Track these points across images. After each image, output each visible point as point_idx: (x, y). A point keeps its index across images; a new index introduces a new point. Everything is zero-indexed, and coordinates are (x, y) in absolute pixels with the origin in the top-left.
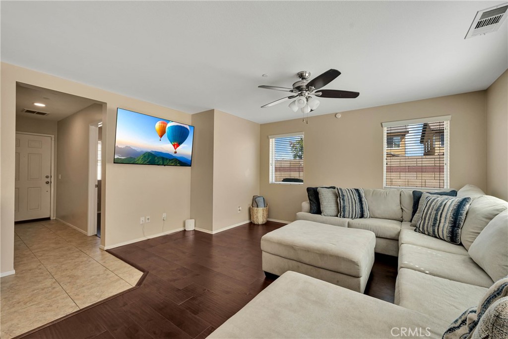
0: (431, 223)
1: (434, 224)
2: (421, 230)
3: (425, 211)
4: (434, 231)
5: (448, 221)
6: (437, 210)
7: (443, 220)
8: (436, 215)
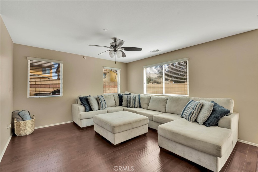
0: (133, 104)
1: (134, 104)
2: (130, 107)
3: (130, 100)
4: (135, 106)
5: (138, 102)
6: (134, 99)
7: (137, 102)
8: (134, 101)
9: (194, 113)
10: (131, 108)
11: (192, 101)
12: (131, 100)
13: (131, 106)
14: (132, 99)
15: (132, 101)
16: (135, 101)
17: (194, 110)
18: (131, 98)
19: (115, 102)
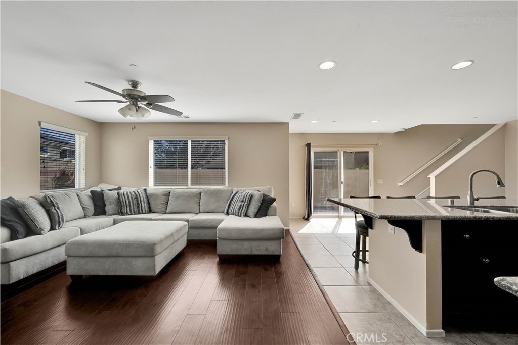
0: (135, 207)
1: (138, 207)
3: (127, 201)
5: (145, 202)
6: (136, 199)
9: (245, 206)
10: (132, 214)
11: (237, 192)
12: (131, 201)
13: (131, 212)
14: (132, 198)
15: (133, 202)
16: (139, 202)
17: (243, 203)
18: (130, 195)
19: (83, 207)
